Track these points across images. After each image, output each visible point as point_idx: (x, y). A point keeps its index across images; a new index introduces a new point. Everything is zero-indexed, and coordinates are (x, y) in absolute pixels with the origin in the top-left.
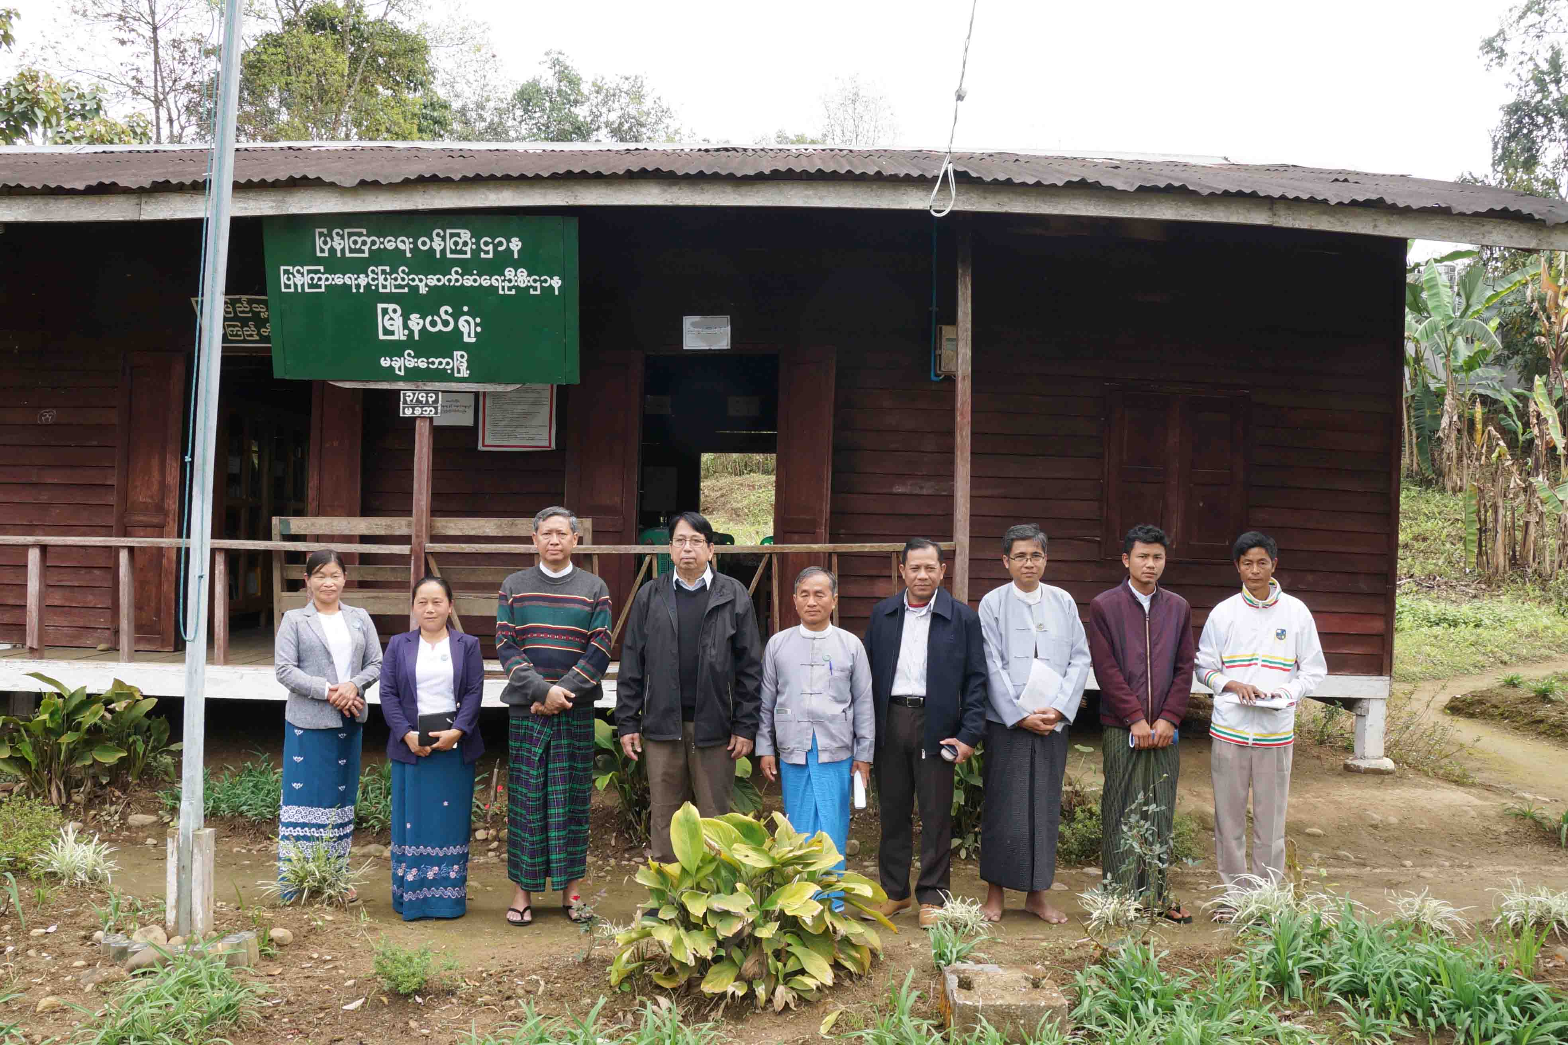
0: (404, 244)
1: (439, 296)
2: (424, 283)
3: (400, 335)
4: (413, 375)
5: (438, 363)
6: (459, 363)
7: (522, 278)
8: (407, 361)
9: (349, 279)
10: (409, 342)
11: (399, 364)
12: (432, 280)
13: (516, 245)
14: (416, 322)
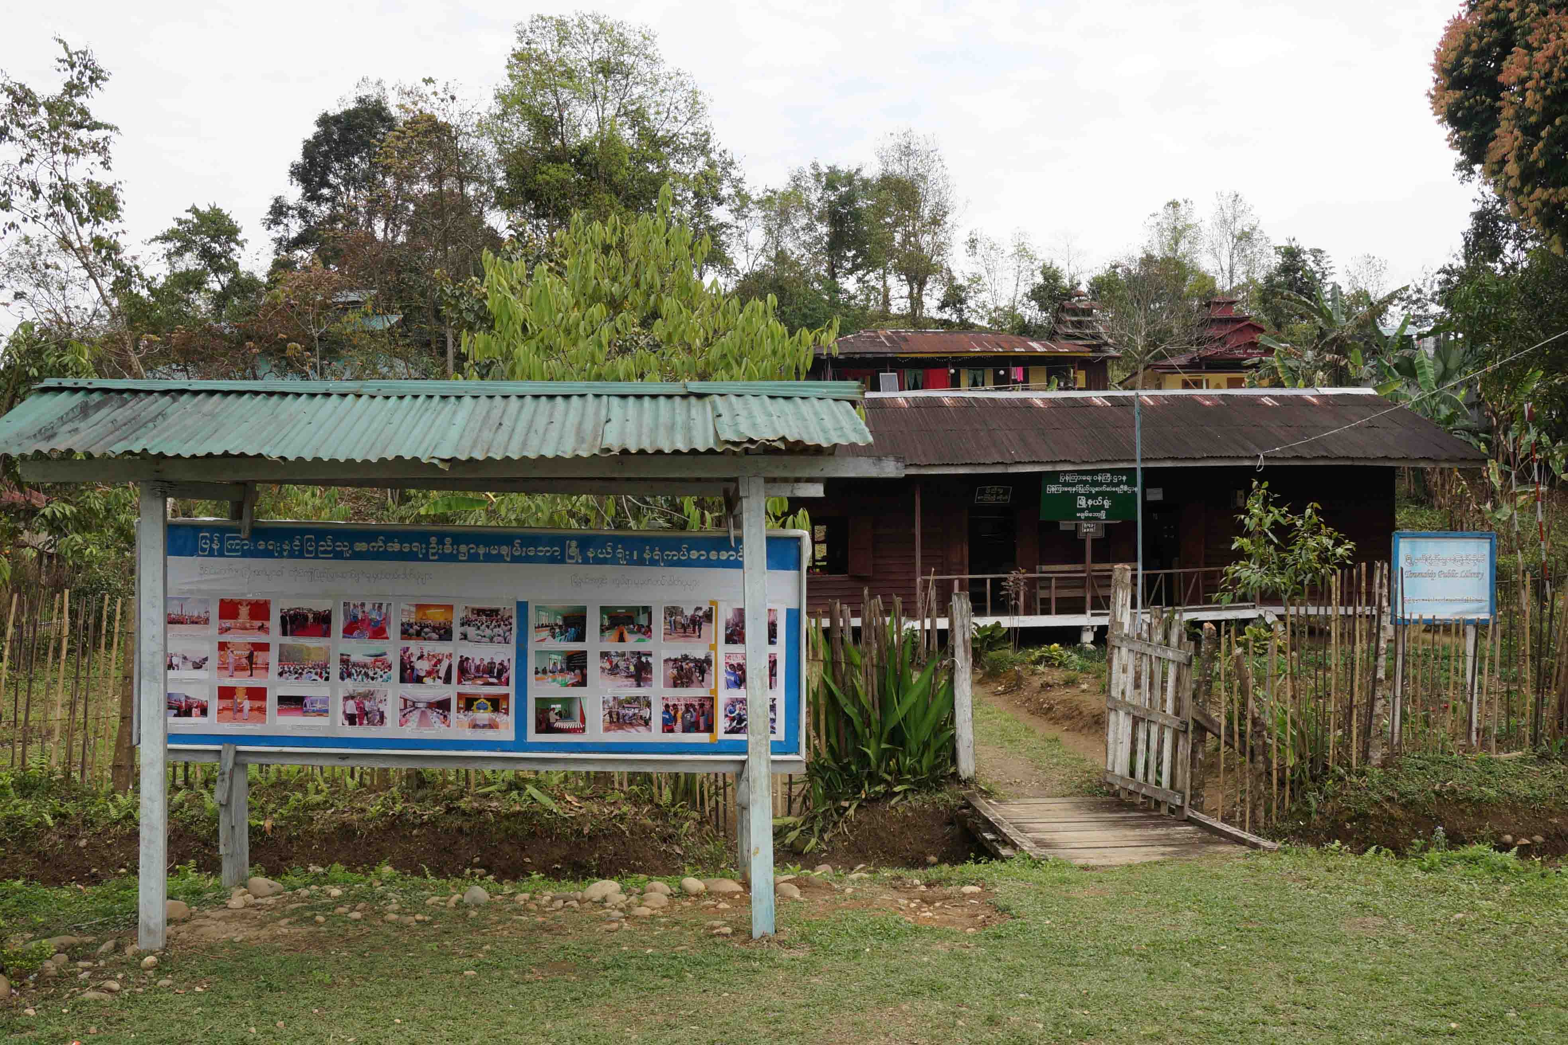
0: (1089, 478)
1: (1098, 494)
2: (1094, 490)
3: (1084, 506)
4: (1087, 519)
5: (1096, 515)
6: (1103, 515)
7: (1125, 488)
8: (1086, 514)
9: (1069, 489)
10: (1087, 508)
11: (1082, 515)
12: (1097, 489)
13: (1124, 478)
14: (1090, 502)
